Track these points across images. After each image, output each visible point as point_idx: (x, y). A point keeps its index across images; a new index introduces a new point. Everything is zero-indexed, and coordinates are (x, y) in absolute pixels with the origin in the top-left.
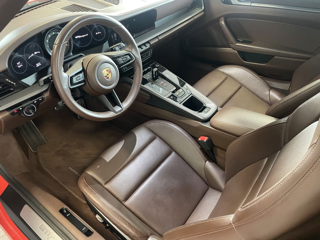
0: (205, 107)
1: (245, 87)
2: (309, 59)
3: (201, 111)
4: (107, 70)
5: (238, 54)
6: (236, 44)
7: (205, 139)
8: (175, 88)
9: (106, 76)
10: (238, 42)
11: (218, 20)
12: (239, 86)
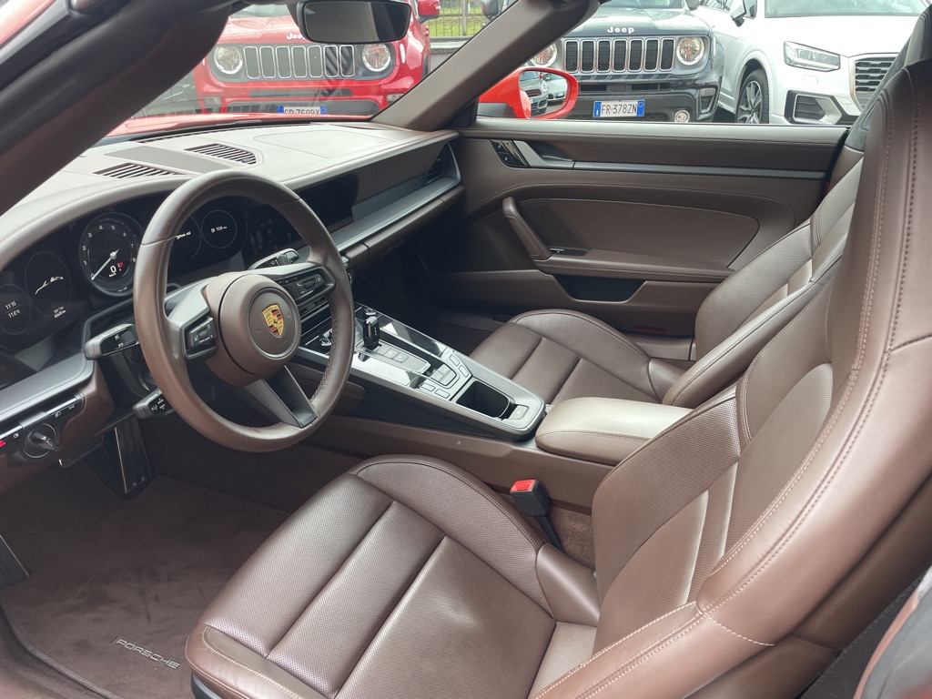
0: (513, 407)
1: (585, 358)
2: (723, 280)
3: (507, 416)
4: (273, 311)
5: (557, 282)
6: (552, 258)
7: (530, 485)
8: (428, 365)
9: (272, 326)
10: (554, 253)
11: (498, 204)
12: (572, 356)
